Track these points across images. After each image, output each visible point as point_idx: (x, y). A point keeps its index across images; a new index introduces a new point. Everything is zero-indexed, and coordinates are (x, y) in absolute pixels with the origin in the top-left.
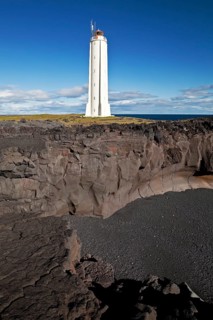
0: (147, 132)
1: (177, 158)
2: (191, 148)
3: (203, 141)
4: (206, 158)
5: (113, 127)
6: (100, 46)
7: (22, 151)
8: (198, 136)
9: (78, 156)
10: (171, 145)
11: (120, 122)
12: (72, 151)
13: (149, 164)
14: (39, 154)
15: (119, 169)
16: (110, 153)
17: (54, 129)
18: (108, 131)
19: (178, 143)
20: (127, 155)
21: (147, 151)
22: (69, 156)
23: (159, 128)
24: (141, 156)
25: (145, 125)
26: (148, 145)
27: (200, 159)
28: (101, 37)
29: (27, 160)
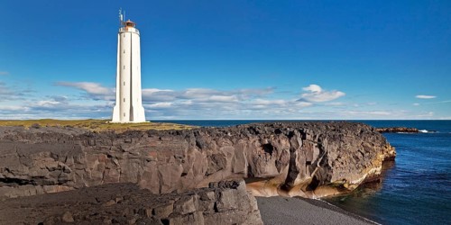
0: (187, 137)
1: (221, 164)
2: (236, 154)
3: (248, 146)
4: (252, 164)
5: (150, 133)
6: (130, 41)
7: (55, 157)
8: (243, 141)
9: (116, 161)
10: (215, 150)
11: (158, 129)
12: (109, 156)
13: (191, 170)
14: (75, 158)
15: (160, 175)
16: (151, 157)
17: (85, 135)
18: (146, 136)
19: (222, 149)
20: (168, 161)
21: (189, 157)
22: (106, 162)
23: (202, 134)
24: (183, 162)
25: (187, 131)
26: (190, 151)
27: (247, 165)
28: (132, 29)
29: (62, 164)
